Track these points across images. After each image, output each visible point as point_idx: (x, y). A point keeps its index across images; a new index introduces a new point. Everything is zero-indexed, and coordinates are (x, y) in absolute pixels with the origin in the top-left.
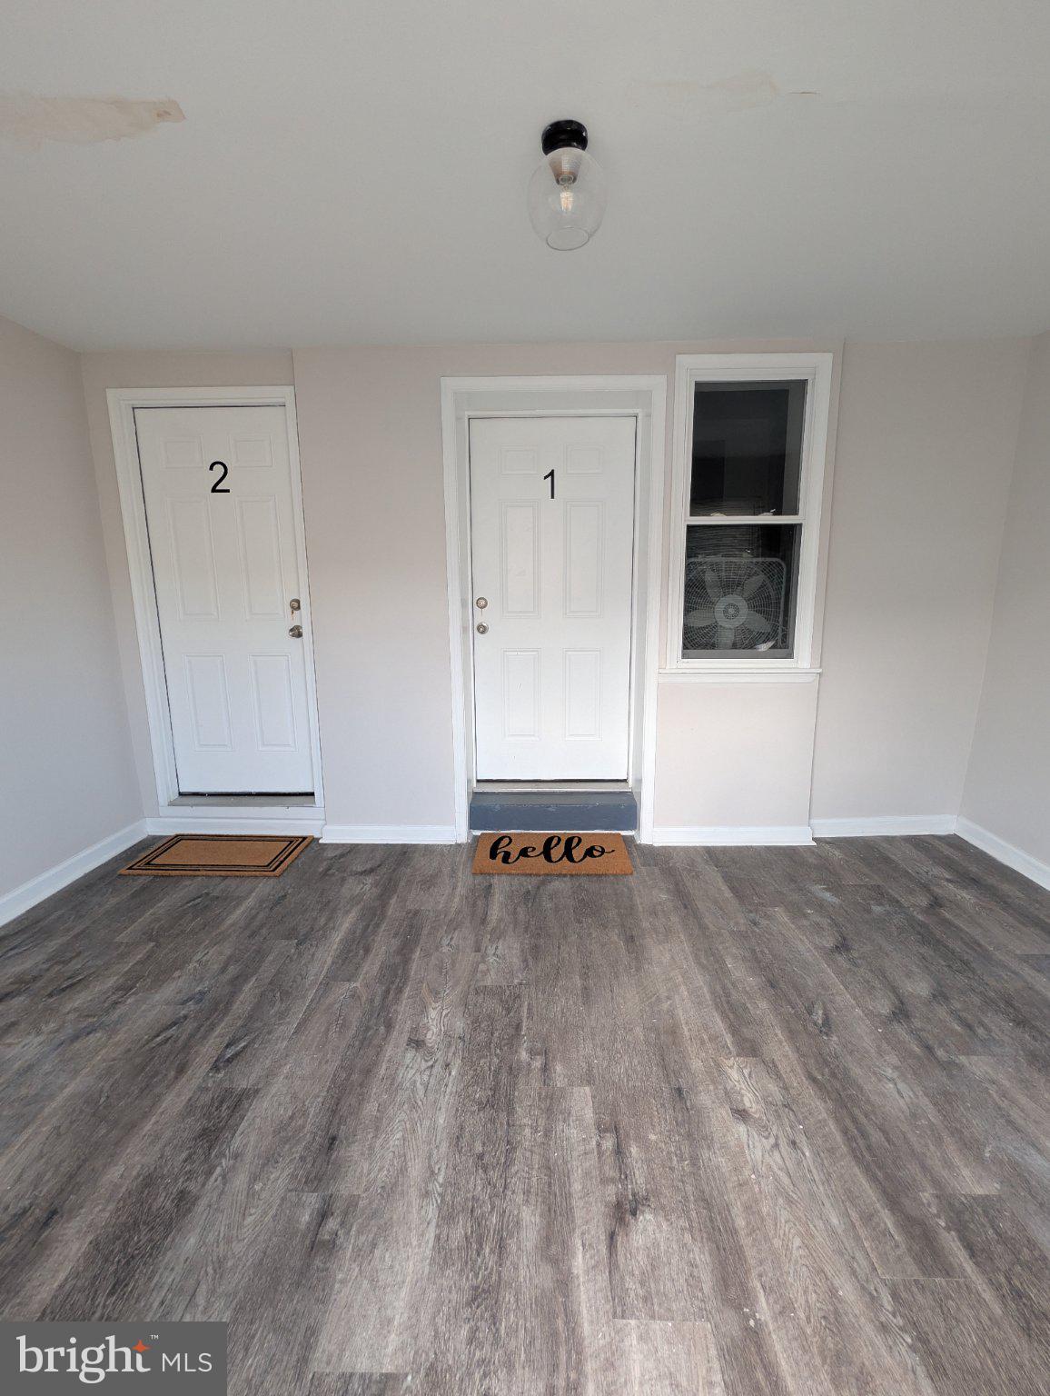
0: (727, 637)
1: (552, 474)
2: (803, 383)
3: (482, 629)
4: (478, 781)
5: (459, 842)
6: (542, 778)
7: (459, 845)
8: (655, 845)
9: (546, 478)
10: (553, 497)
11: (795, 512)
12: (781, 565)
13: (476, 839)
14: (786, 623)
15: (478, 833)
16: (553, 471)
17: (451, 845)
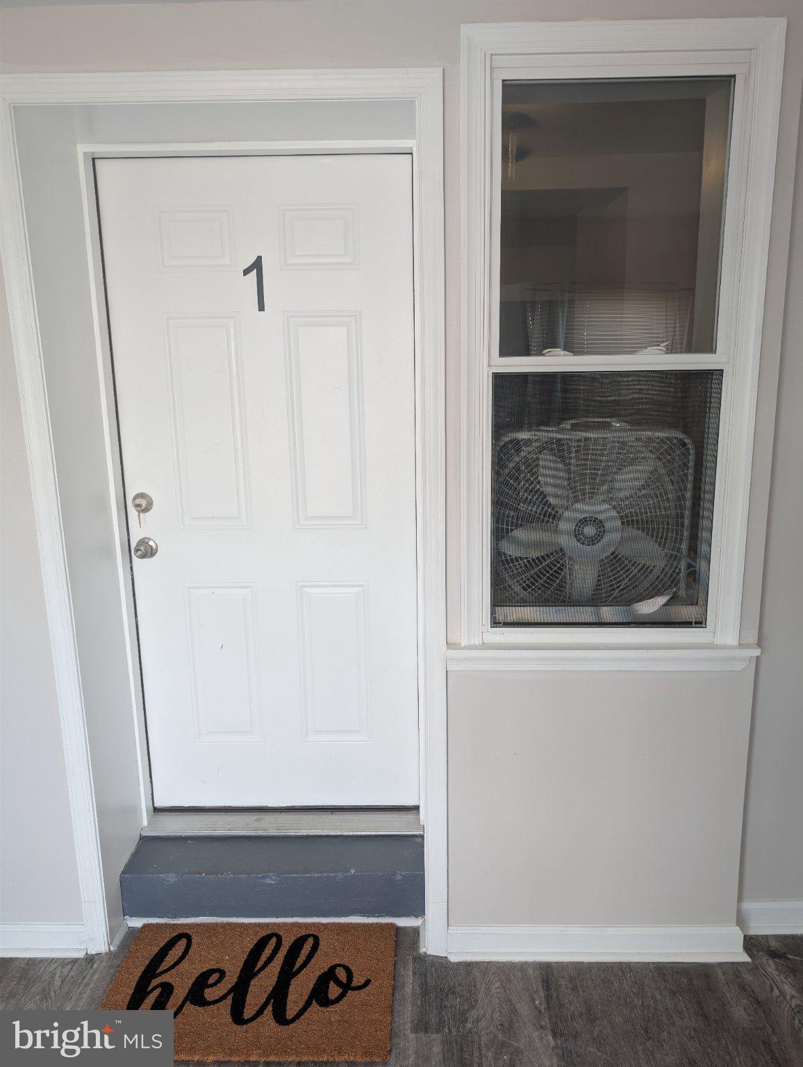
0: (583, 577)
1: (257, 265)
2: (727, 82)
3: (146, 550)
4: (157, 810)
5: (92, 951)
6: (271, 805)
7: (90, 959)
8: (454, 959)
9: (246, 272)
10: (261, 307)
11: (709, 346)
12: (684, 445)
13: (133, 934)
14: (693, 550)
15: (137, 923)
16: (259, 258)
17: (75, 961)
